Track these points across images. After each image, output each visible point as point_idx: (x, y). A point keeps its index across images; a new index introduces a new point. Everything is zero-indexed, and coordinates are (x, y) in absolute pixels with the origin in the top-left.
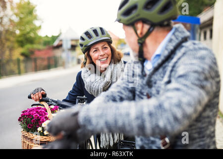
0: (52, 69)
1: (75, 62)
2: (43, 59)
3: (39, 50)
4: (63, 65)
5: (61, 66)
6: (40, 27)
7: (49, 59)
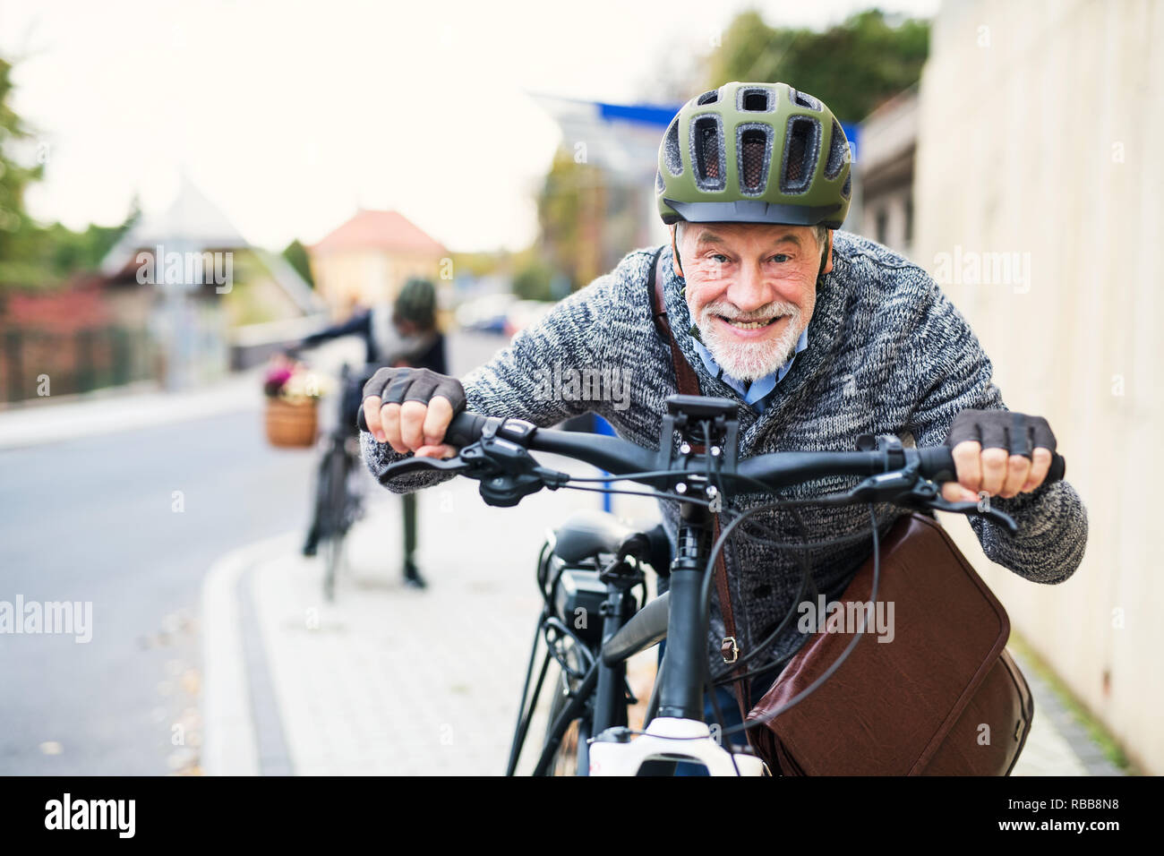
0: (98, 393)
1: (219, 359)
2: (50, 341)
3: (30, 293)
4: (160, 374)
5: (146, 376)
6: (37, 173)
7: (86, 339)
